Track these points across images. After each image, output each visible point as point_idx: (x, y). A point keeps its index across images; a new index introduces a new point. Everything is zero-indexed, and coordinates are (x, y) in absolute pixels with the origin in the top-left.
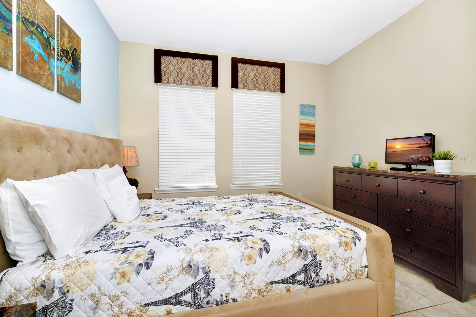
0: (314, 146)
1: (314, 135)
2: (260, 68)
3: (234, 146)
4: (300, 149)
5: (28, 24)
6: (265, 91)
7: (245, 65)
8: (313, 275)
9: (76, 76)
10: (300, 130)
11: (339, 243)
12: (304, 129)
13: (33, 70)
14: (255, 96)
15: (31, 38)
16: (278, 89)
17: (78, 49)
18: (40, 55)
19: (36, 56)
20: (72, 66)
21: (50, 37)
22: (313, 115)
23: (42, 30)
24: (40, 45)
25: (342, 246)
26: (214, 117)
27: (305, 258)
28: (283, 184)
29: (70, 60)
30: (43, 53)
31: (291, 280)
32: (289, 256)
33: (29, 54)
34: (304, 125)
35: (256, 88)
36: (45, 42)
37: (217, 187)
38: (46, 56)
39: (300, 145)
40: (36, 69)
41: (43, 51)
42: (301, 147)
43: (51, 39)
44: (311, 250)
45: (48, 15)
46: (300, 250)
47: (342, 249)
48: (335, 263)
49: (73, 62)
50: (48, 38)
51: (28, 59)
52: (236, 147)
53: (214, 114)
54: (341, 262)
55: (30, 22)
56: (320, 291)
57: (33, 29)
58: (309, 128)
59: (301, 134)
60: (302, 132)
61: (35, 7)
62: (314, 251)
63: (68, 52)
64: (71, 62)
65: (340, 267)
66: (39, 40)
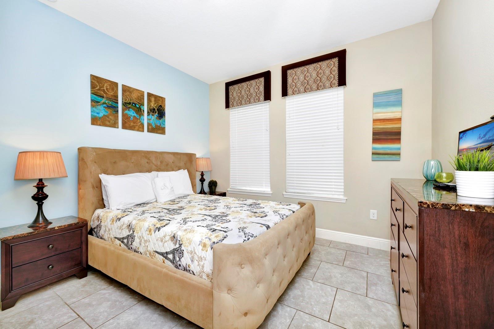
0: (400, 149)
1: (399, 133)
2: (311, 67)
3: (287, 154)
4: (373, 154)
5: (127, 104)
6: (318, 90)
7: (306, 67)
8: (178, 259)
9: (161, 121)
10: (373, 128)
11: (200, 242)
12: (381, 126)
13: (129, 125)
14: (308, 98)
15: (129, 110)
16: (334, 84)
17: (162, 105)
18: (134, 116)
19: (132, 118)
20: (158, 115)
21: (141, 106)
22: (399, 103)
23: (135, 104)
24: (134, 112)
25: (201, 245)
26: (268, 128)
27: (175, 244)
28: (346, 198)
29: (156, 113)
30: (135, 115)
31: (164, 255)
32: (168, 238)
33: (128, 118)
34: (379, 121)
35: (307, 91)
36: (138, 110)
37: (271, 193)
38: (139, 116)
39: (373, 148)
40: (132, 124)
41: (136, 114)
42: (375, 151)
43: (142, 107)
44: (180, 239)
45: (139, 95)
46: (174, 237)
47: (201, 247)
48: (193, 257)
49: (158, 114)
50: (139, 107)
51: (127, 121)
52: (289, 155)
53: (268, 125)
54: (197, 259)
55: (128, 104)
56: (180, 273)
57: (130, 106)
58: (390, 123)
59: (374, 134)
60: (375, 131)
61: (131, 95)
62: (181, 241)
63: (154, 109)
64: (157, 114)
65: (196, 263)
66: (134, 110)
